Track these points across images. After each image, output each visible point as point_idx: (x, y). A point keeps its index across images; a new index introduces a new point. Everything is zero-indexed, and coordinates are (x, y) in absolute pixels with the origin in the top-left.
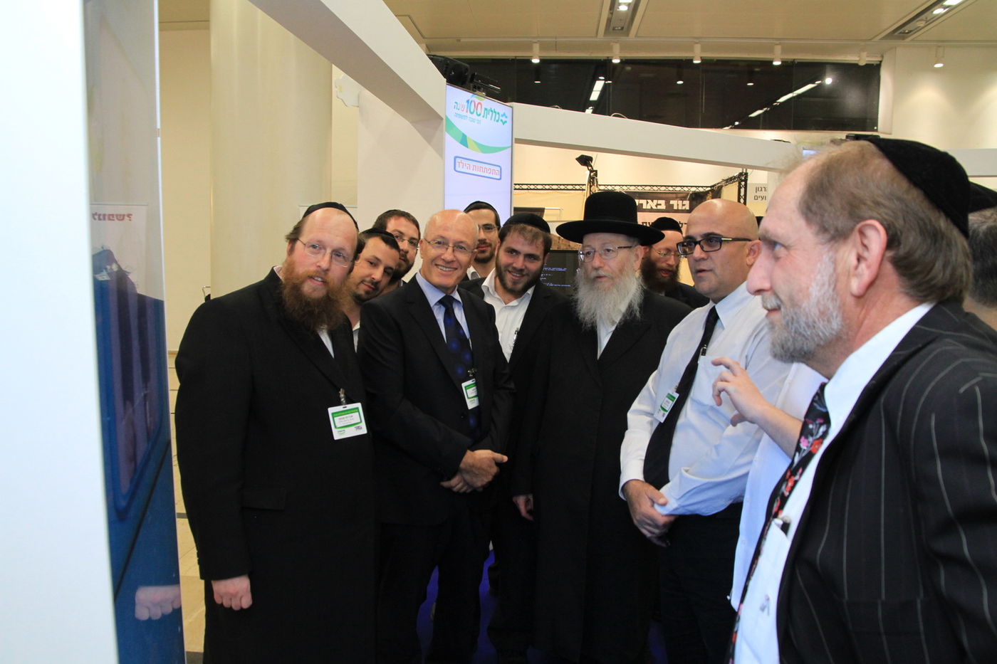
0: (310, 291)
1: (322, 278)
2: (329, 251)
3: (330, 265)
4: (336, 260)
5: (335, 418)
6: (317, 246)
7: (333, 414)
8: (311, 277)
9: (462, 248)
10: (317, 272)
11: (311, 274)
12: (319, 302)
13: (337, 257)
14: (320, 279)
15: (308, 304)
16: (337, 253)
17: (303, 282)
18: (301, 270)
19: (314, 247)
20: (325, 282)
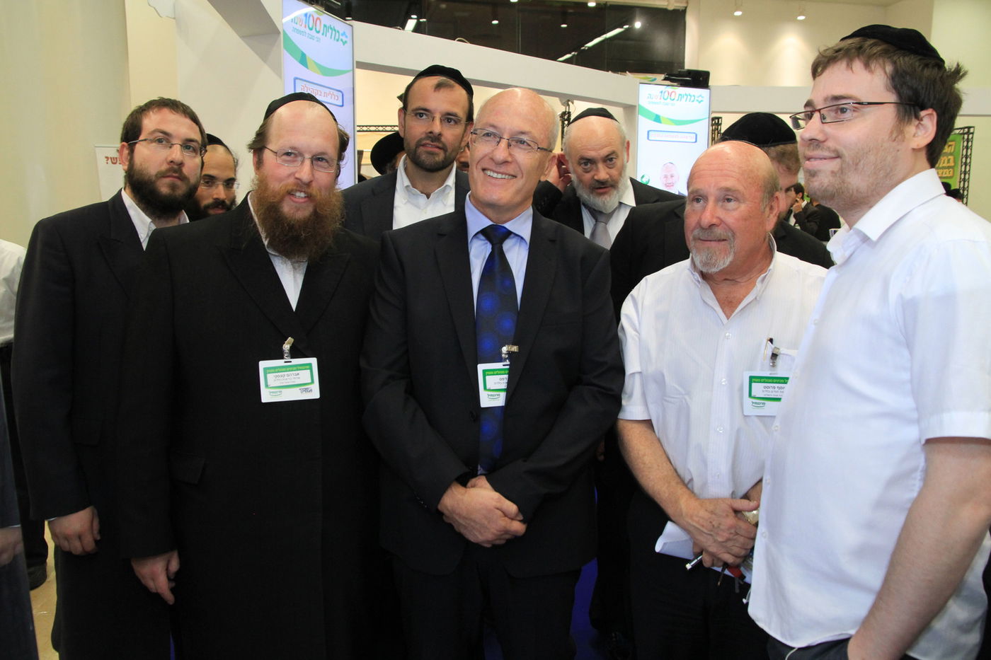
0: (292, 212)
1: (305, 192)
2: (308, 156)
3: (313, 175)
4: (318, 166)
5: (268, 375)
6: (292, 154)
7: (265, 369)
8: (290, 193)
9: (522, 142)
10: (297, 185)
11: (290, 188)
12: (305, 224)
13: (320, 163)
14: (302, 195)
15: (291, 227)
16: (318, 158)
17: (282, 200)
18: (275, 186)
19: (288, 154)
20: (309, 197)
